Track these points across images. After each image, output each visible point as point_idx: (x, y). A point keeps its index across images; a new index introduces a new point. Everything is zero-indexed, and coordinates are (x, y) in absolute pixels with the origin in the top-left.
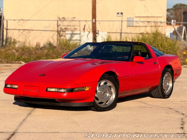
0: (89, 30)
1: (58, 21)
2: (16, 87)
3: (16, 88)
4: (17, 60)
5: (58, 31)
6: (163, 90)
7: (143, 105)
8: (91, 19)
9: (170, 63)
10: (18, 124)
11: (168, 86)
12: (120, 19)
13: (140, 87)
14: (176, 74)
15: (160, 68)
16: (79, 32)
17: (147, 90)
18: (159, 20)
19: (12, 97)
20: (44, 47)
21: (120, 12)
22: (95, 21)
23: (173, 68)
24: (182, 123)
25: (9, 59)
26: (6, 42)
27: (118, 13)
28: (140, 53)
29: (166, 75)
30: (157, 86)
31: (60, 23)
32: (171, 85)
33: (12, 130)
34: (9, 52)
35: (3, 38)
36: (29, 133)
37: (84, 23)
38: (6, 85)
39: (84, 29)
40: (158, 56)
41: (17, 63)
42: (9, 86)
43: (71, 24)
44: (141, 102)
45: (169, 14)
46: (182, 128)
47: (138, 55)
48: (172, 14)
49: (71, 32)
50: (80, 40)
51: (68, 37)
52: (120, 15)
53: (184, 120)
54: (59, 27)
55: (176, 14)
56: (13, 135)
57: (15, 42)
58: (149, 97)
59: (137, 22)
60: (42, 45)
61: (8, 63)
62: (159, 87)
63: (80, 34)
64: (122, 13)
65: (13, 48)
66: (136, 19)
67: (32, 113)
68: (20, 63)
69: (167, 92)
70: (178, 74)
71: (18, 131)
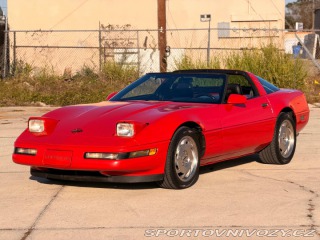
0: (153, 46)
1: (100, 32)
2: (33, 152)
3: (33, 155)
4: (32, 100)
5: (100, 48)
6: (278, 151)
7: (246, 176)
8: (156, 27)
9: (290, 104)
10: (37, 215)
11: (288, 143)
12: (206, 25)
13: (240, 146)
14: (300, 122)
15: (273, 113)
16: (136, 50)
17: (251, 151)
18: (273, 25)
19: (28, 168)
20: (78, 76)
21: (206, 13)
22: (165, 30)
23: (295, 112)
24: (309, 207)
25: (19, 99)
26: (14, 69)
27: (202, 16)
28: (238, 89)
29: (283, 125)
30: (268, 144)
31: (103, 34)
32: (292, 141)
33: (26, 226)
34: (20, 85)
35: (8, 61)
36: (54, 229)
37: (146, 34)
38: (16, 149)
39: (145, 44)
40: (269, 92)
41: (33, 105)
42: (21, 151)
43: (122, 36)
44: (242, 171)
45: (291, 12)
46: (310, 216)
47: (235, 92)
48: (295, 12)
49: (123, 51)
50: (139, 63)
51: (118, 58)
52: (206, 19)
53: (313, 203)
54: (103, 42)
55: (302, 13)
56: (28, 233)
57: (28, 69)
58: (255, 163)
59: (234, 30)
60: (74, 73)
61: (17, 105)
62: (273, 146)
63: (138, 53)
64: (209, 16)
65: (26, 79)
66: (233, 26)
67: (60, 195)
68: (38, 105)
69: (285, 153)
70: (304, 122)
71: (37, 226)
